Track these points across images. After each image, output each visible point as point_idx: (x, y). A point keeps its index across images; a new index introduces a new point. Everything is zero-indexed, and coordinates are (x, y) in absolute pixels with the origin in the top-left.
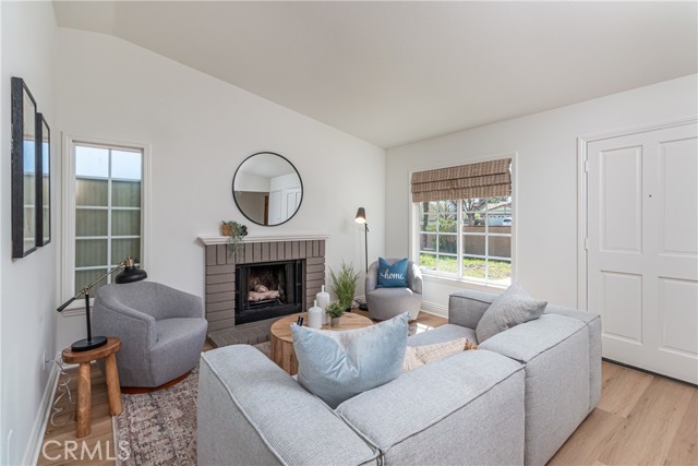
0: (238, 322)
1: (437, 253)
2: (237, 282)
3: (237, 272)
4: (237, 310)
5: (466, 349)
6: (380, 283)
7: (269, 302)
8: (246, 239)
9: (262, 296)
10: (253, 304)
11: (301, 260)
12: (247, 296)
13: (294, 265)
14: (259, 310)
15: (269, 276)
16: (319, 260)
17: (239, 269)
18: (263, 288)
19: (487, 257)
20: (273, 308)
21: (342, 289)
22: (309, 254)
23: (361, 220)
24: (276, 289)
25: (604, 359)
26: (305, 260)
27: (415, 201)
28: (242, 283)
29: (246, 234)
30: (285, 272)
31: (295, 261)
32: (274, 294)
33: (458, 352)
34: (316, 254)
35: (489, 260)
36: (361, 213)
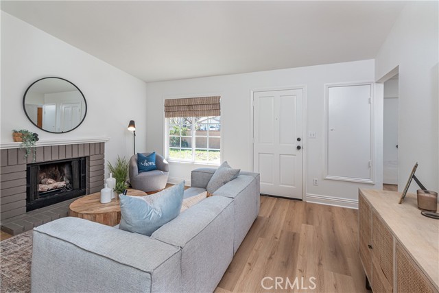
0: (29, 209)
1: (180, 148)
2: (28, 178)
3: (28, 170)
4: (28, 200)
5: (207, 197)
6: (141, 169)
7: (57, 190)
8: (37, 144)
9: (50, 187)
10: (42, 194)
11: (85, 157)
12: (37, 188)
13: (80, 162)
14: (48, 198)
15: (56, 171)
16: (100, 156)
17: (29, 167)
18: (51, 181)
19: (208, 149)
20: (61, 195)
21: (118, 174)
22: (92, 153)
23: (132, 129)
24: (62, 180)
25: (261, 195)
26: (89, 157)
27: (167, 116)
28: (32, 179)
29: (37, 139)
30: (71, 167)
31: (81, 158)
32: (61, 184)
33: (204, 199)
34: (97, 152)
35: (210, 151)
36: (132, 123)
